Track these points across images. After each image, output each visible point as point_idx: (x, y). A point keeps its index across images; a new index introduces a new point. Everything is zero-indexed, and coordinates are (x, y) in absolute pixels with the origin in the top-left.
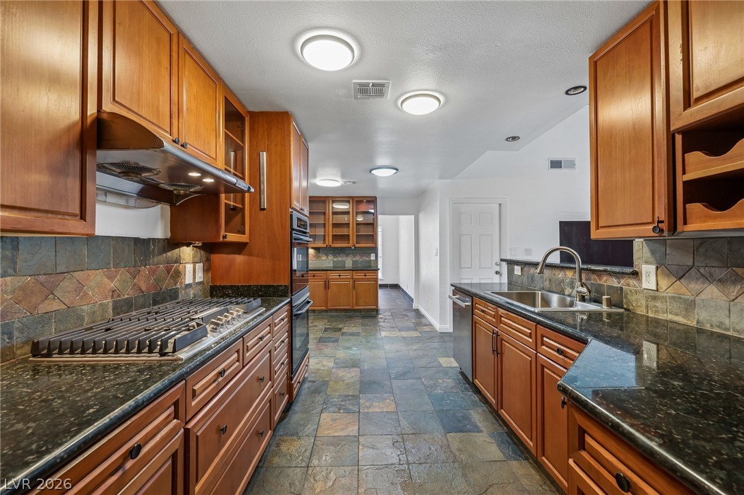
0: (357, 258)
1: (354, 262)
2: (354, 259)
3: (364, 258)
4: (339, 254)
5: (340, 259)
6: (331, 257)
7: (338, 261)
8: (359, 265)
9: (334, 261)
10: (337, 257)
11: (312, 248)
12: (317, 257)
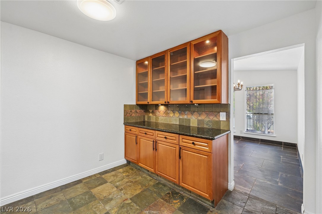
0: (203, 117)
1: (199, 121)
2: (200, 118)
3: (211, 117)
4: (184, 111)
5: (185, 117)
6: (177, 114)
7: (183, 119)
8: (205, 126)
9: (180, 119)
10: (182, 114)
11: (162, 105)
12: (166, 113)
